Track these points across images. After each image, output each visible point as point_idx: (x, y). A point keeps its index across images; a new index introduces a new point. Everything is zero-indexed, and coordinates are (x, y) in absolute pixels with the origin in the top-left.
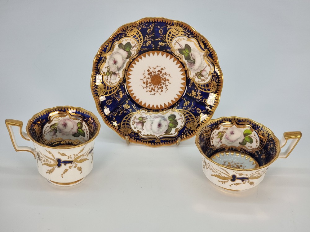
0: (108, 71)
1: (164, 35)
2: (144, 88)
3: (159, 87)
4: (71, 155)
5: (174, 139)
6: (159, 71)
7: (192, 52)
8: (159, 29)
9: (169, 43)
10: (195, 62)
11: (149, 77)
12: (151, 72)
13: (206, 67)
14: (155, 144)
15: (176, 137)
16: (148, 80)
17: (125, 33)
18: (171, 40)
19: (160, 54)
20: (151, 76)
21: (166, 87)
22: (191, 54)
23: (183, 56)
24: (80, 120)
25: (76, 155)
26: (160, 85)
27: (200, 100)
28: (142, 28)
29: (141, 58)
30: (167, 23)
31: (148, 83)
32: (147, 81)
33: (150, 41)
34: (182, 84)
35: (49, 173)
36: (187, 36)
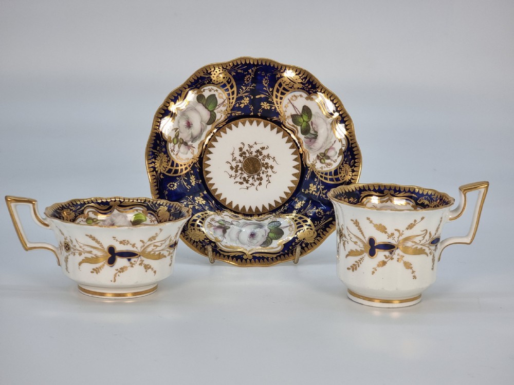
0: (177, 137)
1: (271, 90)
2: (231, 176)
3: (256, 177)
5: (275, 256)
6: (258, 151)
7: (313, 119)
8: (264, 77)
9: (277, 104)
10: (317, 136)
11: (242, 159)
12: (245, 151)
13: (335, 142)
14: (244, 260)
15: (279, 253)
16: (238, 164)
17: (209, 77)
18: (281, 98)
19: (262, 124)
20: (244, 158)
21: (267, 179)
22: (312, 122)
23: (299, 128)
26: (259, 175)
27: (322, 196)
28: (237, 72)
29: (231, 128)
30: (276, 67)
31: (239, 168)
32: (237, 166)
33: (248, 99)
34: (294, 175)
36: (307, 91)
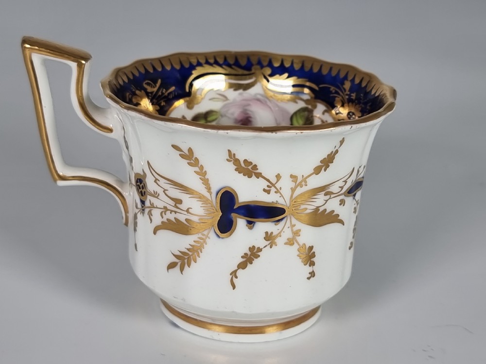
4: (278, 177)
24: (306, 101)
25: (300, 179)
35: (177, 269)
